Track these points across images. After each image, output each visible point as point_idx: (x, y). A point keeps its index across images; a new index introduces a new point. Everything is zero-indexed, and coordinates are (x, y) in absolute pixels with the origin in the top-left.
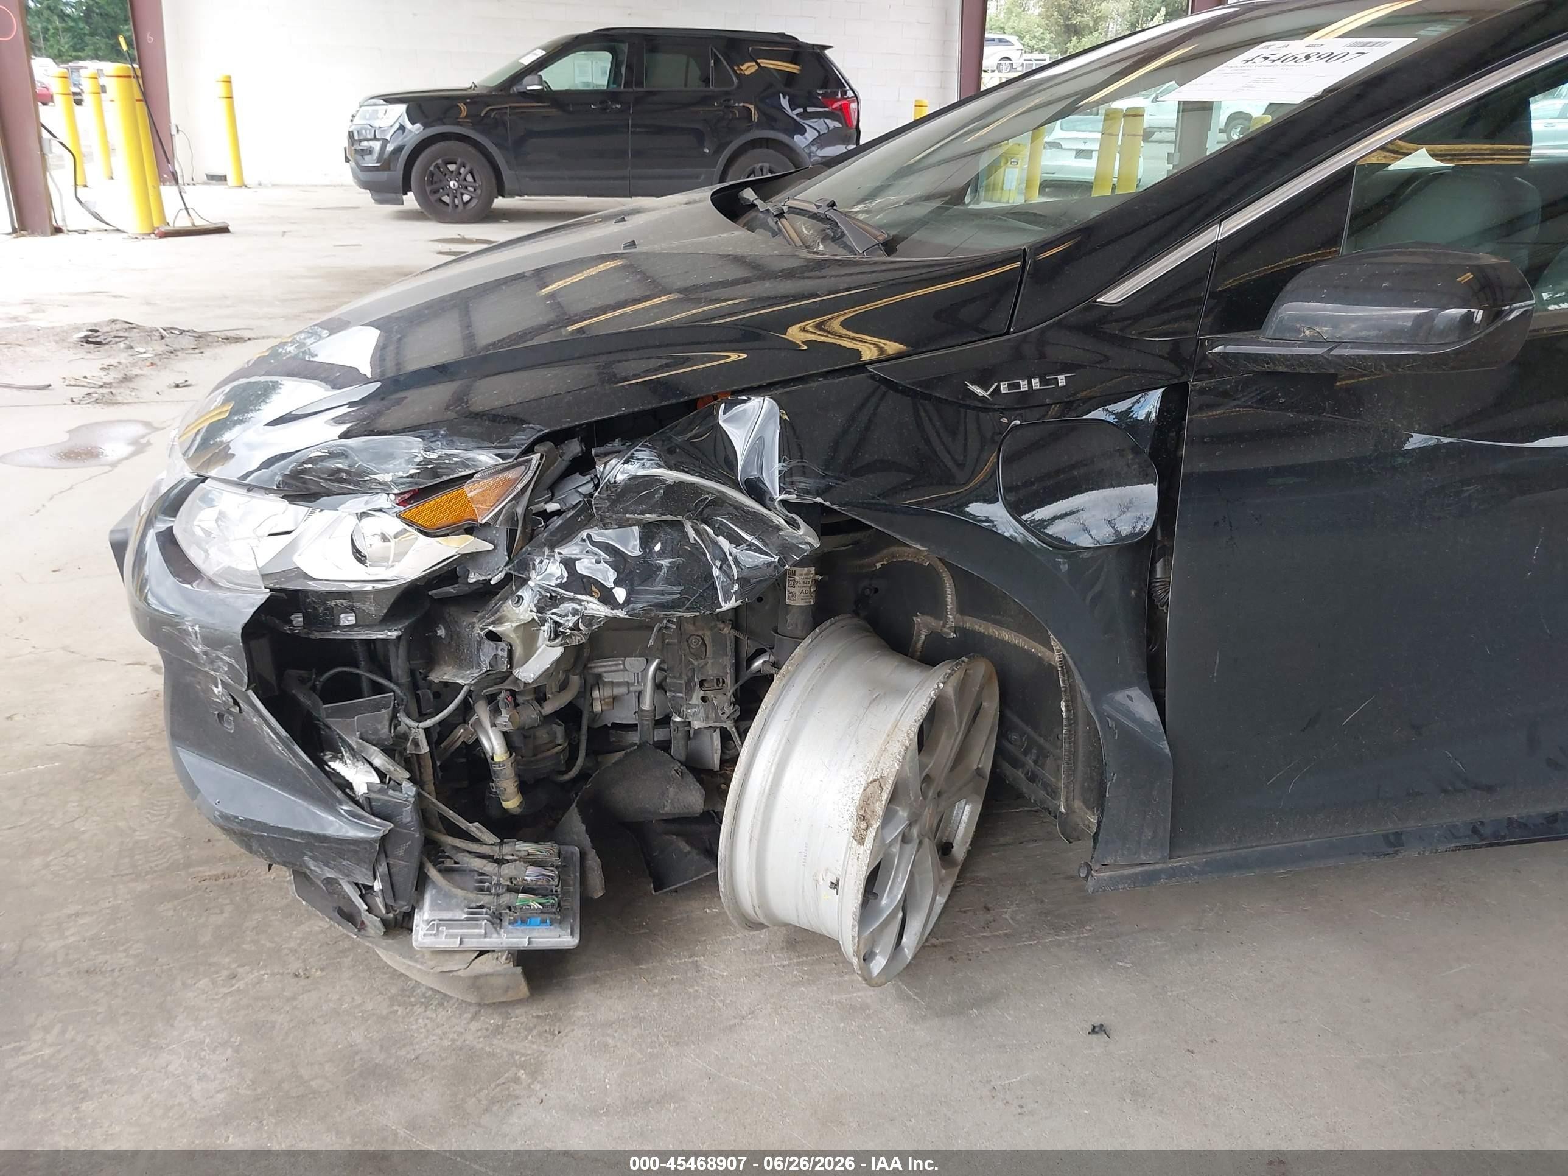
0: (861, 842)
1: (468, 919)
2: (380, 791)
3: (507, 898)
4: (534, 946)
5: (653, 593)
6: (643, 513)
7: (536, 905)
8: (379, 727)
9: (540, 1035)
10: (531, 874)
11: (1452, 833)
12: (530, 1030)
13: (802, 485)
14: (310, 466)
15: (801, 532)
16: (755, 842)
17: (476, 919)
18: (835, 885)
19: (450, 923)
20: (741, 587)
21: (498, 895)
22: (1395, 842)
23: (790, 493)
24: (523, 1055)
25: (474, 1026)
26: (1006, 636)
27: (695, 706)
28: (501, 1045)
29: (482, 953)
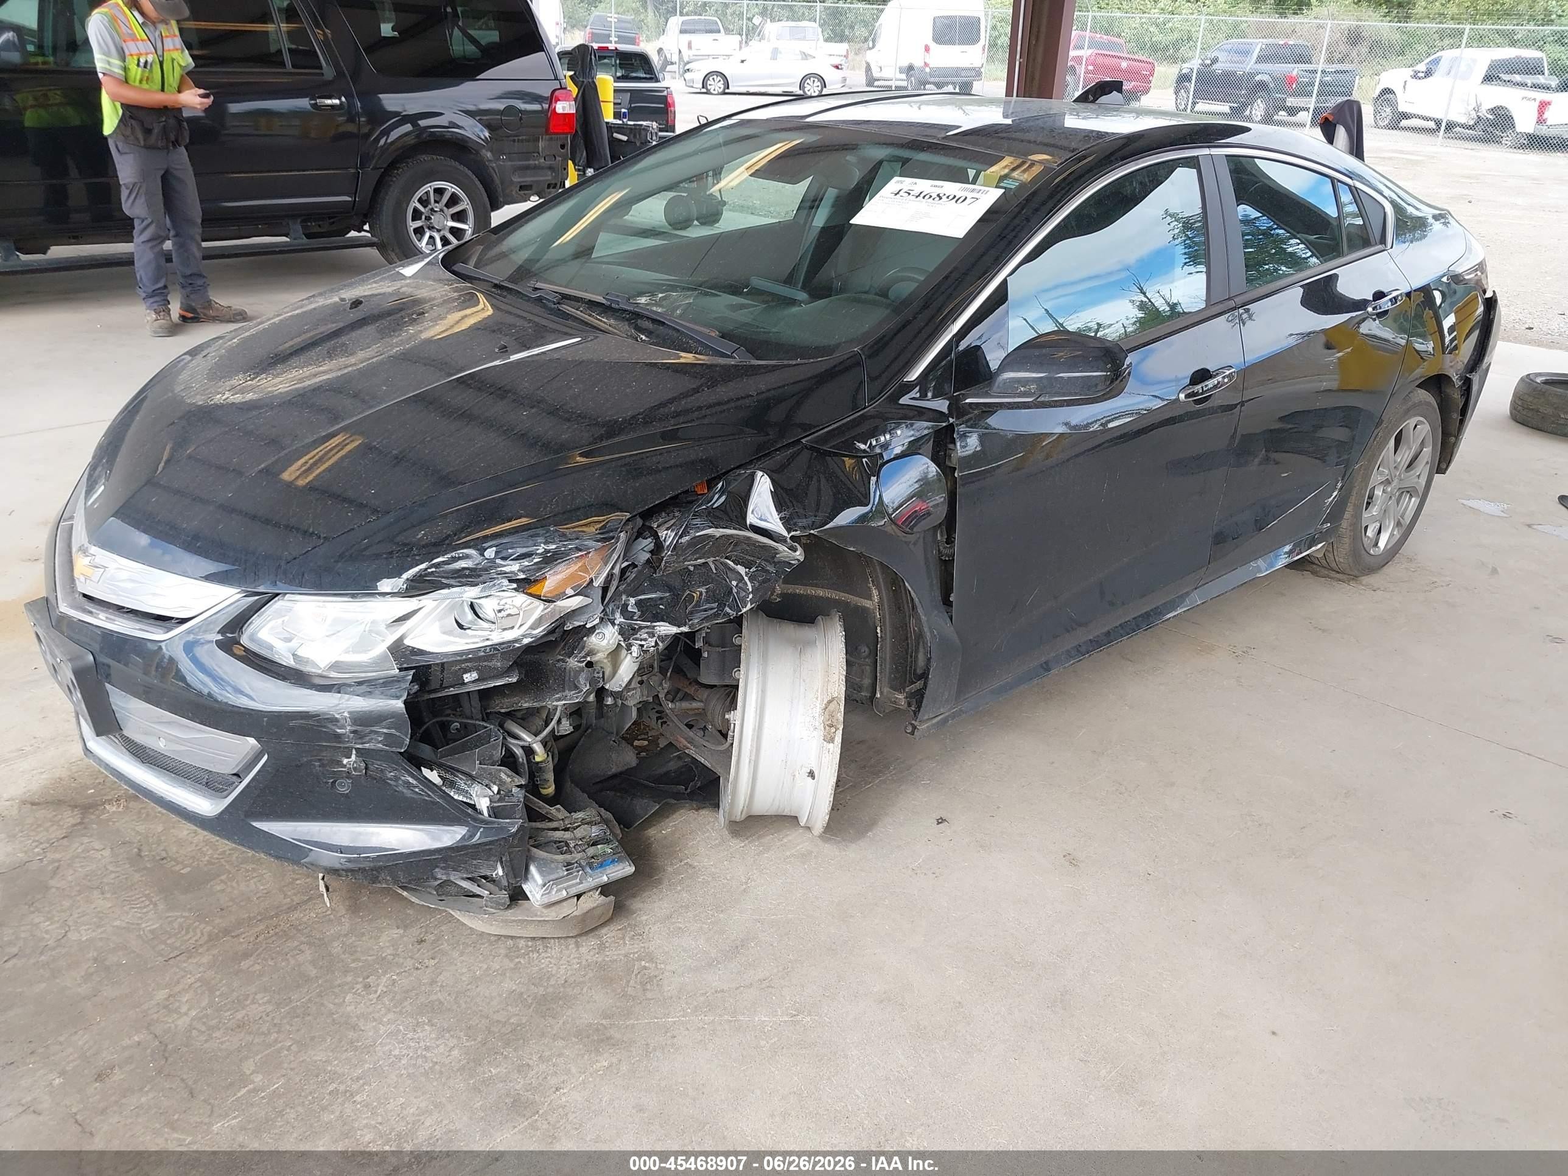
0: (832, 740)
1: (567, 875)
2: (499, 800)
3: (591, 851)
4: (612, 880)
5: (701, 611)
6: (696, 560)
7: (609, 851)
8: (494, 752)
9: (632, 938)
10: (595, 831)
11: (1069, 655)
12: (623, 938)
13: (800, 524)
14: (433, 569)
15: (798, 553)
16: (753, 762)
17: (571, 873)
18: (811, 774)
19: (557, 881)
20: (754, 595)
21: (584, 851)
22: (1046, 667)
23: (796, 531)
24: (634, 953)
25: (583, 950)
26: (821, 592)
27: (634, 689)
28: (611, 954)
29: (579, 896)
